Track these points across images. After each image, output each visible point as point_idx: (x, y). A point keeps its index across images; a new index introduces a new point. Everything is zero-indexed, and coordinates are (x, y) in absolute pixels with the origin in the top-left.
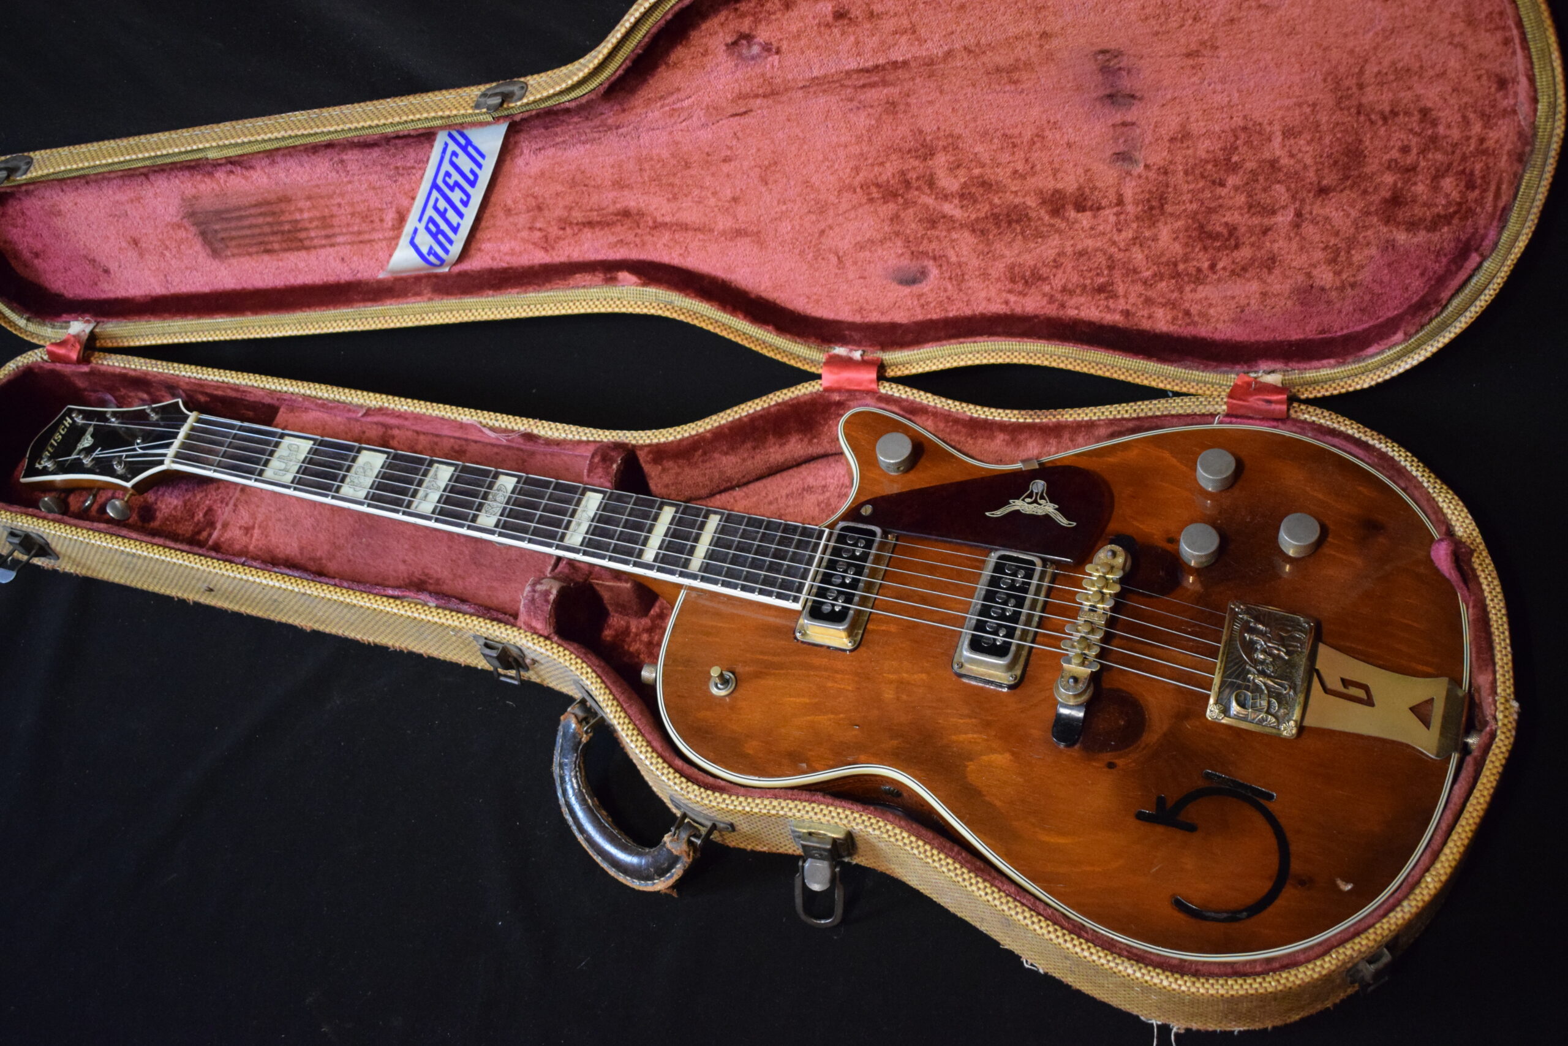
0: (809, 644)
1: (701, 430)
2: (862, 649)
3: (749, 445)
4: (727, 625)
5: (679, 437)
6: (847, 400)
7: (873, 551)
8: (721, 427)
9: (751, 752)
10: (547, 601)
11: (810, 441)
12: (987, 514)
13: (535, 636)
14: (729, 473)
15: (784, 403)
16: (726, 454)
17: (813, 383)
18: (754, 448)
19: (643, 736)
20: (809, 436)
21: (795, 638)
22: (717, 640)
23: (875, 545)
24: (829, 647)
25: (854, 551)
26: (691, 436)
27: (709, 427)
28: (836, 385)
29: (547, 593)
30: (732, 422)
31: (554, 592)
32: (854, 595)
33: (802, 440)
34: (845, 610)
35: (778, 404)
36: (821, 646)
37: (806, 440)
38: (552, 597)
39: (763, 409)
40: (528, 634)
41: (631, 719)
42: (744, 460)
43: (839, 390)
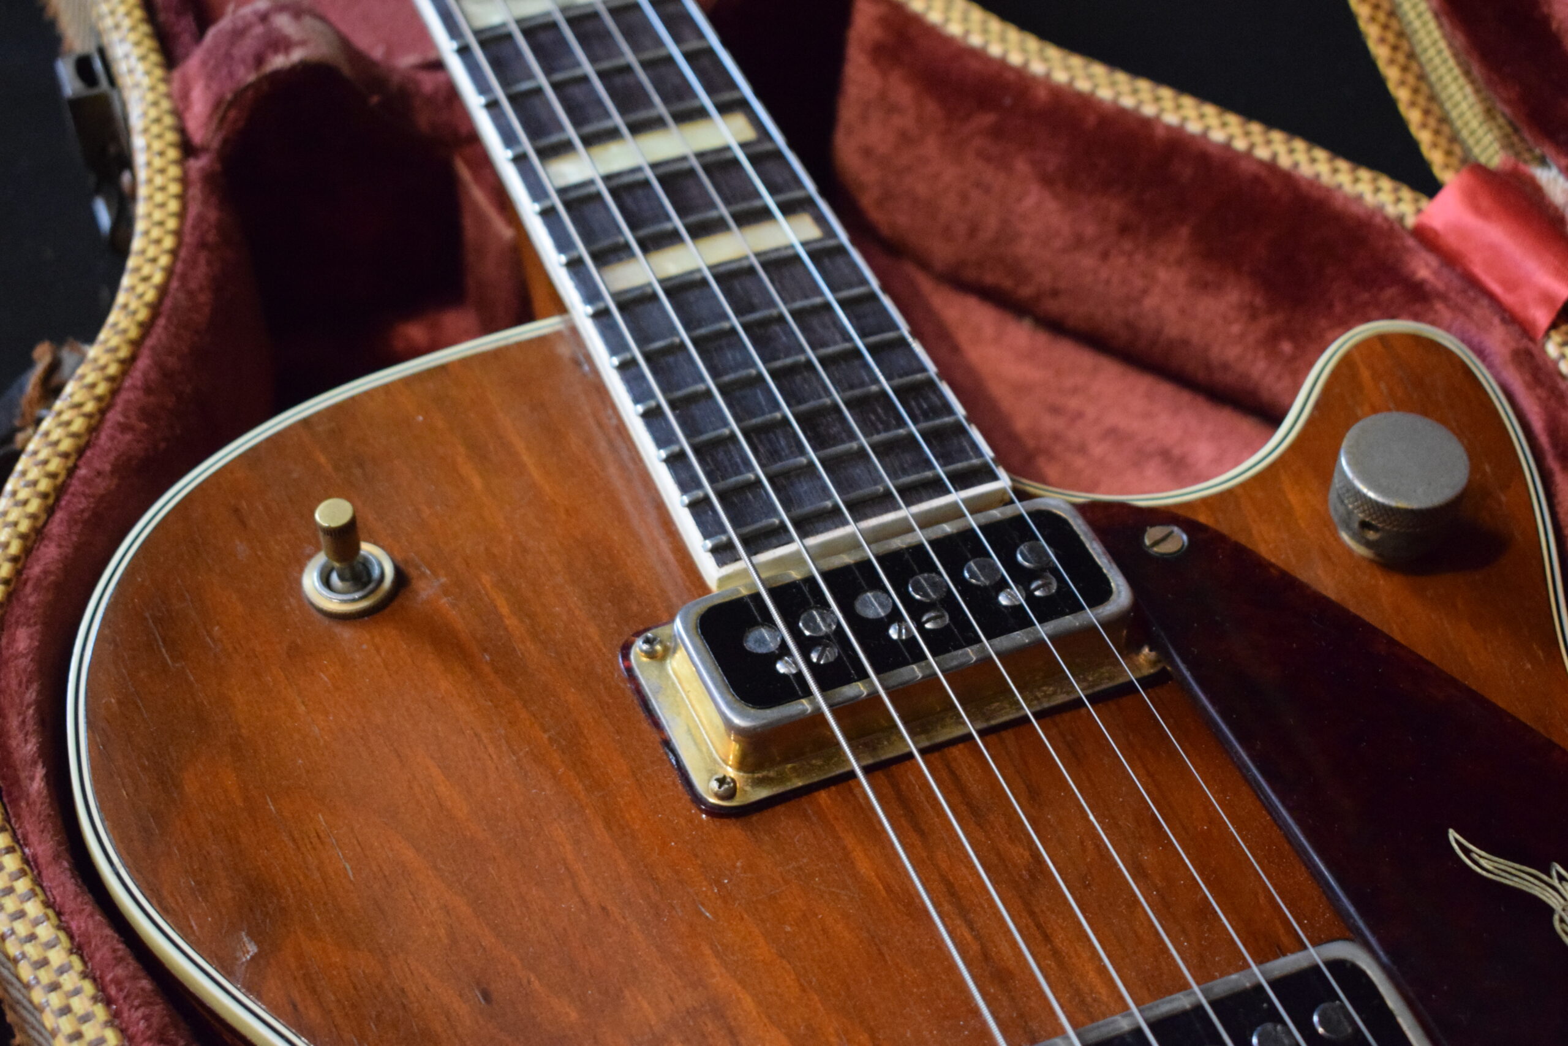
0: (639, 691)
1: (1037, 68)
2: (734, 830)
3: (1116, 208)
4: (536, 474)
5: (976, 40)
6: (1443, 297)
7: (1042, 631)
8: (1086, 102)
9: (191, 788)
10: (259, 60)
11: (1272, 338)
12: (1452, 834)
13: (168, 120)
14: (1025, 247)
15: (1288, 179)
16: (1047, 181)
17: (1406, 194)
18: (1125, 229)
19: (50, 511)
20: (1279, 318)
21: (626, 649)
22: (477, 482)
23: (1069, 621)
24: (667, 743)
25: (1002, 585)
26: (1002, 64)
27: (1060, 77)
28: (1452, 241)
29: (281, 44)
30: (1122, 112)
31: (297, 55)
32: (863, 675)
33: (1253, 316)
34: (794, 688)
35: (1271, 166)
36: (656, 724)
37: (1266, 323)
38: (278, 62)
39: (1227, 146)
40: (166, 104)
41: (80, 452)
42: (1079, 242)
43: (1450, 259)
